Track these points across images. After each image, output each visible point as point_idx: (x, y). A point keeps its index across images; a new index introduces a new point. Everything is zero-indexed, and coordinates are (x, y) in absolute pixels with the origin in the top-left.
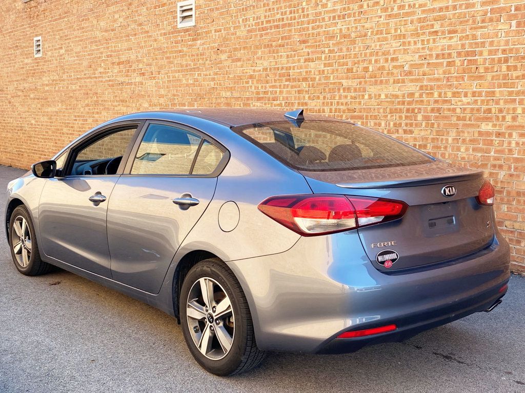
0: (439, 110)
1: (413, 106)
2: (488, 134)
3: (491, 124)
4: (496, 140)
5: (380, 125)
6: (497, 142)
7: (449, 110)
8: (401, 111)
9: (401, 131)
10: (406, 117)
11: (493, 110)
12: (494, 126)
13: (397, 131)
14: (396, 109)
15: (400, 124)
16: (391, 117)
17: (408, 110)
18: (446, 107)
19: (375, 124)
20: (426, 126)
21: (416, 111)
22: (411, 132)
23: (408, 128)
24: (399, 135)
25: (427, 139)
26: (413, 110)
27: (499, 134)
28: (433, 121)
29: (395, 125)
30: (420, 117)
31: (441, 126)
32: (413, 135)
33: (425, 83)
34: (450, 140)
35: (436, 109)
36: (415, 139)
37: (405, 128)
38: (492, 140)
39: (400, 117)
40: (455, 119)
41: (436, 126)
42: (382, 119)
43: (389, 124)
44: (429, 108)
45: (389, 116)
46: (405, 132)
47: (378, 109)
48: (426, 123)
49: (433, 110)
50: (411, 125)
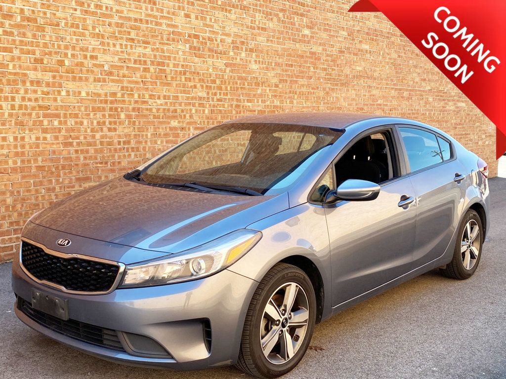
0: (139, 109)
1: (115, 105)
2: (175, 128)
3: (177, 121)
4: (181, 133)
5: (82, 123)
6: (182, 134)
7: (147, 109)
8: (104, 109)
9: (105, 129)
10: (110, 116)
11: (178, 111)
12: (179, 122)
13: (102, 130)
14: (99, 108)
15: (104, 123)
16: (94, 115)
17: (111, 109)
18: (144, 107)
19: (76, 123)
20: (128, 124)
21: (119, 110)
22: (115, 130)
23: (113, 126)
24: (103, 133)
25: (130, 135)
26: (116, 109)
27: (183, 129)
28: (134, 120)
29: (98, 123)
30: (123, 116)
31: (142, 123)
32: (117, 133)
33: (125, 85)
34: (149, 135)
35: (136, 108)
36: (119, 136)
37: (109, 126)
38: (178, 134)
39: (104, 116)
40: (152, 117)
41: (137, 124)
42: (84, 117)
43: (92, 123)
44: (131, 107)
45: (92, 114)
46: (110, 130)
47: (79, 107)
48: (128, 121)
49: (134, 109)
50: (115, 123)
